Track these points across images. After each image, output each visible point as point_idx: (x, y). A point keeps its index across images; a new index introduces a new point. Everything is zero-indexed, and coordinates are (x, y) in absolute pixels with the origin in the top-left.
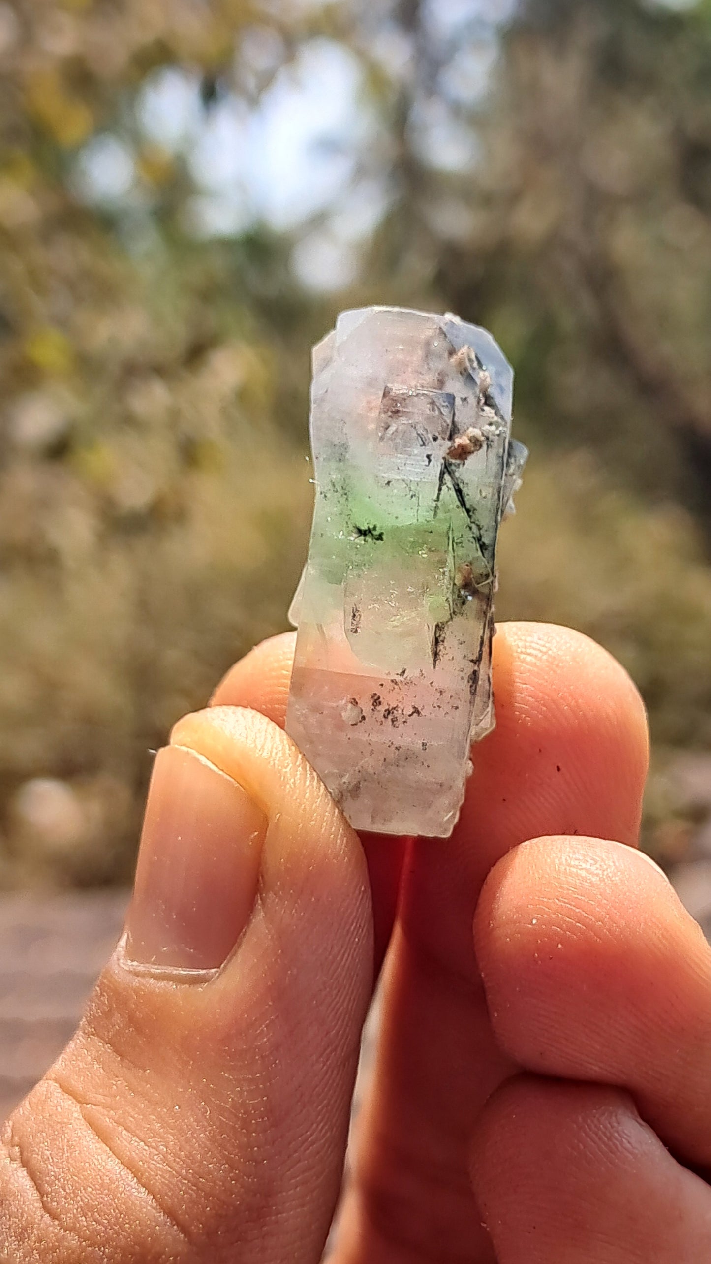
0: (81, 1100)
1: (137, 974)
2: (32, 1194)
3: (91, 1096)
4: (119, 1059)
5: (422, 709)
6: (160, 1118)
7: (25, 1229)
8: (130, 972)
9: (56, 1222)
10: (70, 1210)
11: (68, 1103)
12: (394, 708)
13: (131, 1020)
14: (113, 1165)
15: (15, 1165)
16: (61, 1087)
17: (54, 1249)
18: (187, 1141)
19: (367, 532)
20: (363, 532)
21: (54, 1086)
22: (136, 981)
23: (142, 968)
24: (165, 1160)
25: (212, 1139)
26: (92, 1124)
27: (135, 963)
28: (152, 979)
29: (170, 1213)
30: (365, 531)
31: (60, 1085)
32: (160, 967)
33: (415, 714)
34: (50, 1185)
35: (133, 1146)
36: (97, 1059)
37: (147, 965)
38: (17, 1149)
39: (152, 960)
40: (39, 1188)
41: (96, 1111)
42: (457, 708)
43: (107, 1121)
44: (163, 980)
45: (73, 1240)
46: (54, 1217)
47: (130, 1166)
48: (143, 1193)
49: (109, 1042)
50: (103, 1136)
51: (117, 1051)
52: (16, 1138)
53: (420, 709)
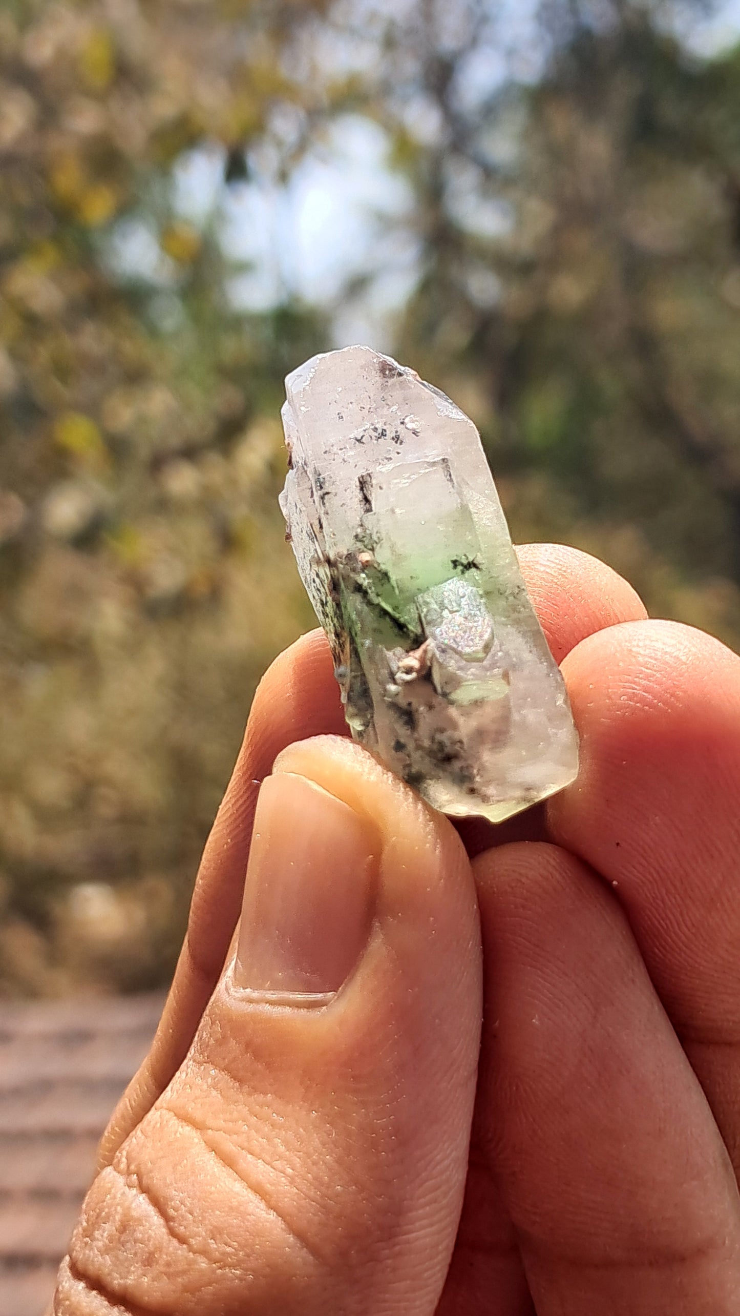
0: (198, 1126)
1: (251, 1001)
2: (156, 1220)
3: (210, 1122)
4: (238, 1084)
5: (355, 443)
6: (286, 1143)
7: (151, 1254)
8: (242, 1000)
9: (185, 1246)
10: (199, 1234)
11: (188, 1130)
12: (379, 438)
13: (248, 1045)
14: (238, 1187)
15: (134, 1191)
16: (176, 1115)
17: (184, 1272)
18: (315, 1163)
19: (468, 567)
20: (472, 566)
21: (168, 1115)
22: (251, 1008)
23: (256, 995)
24: (292, 1182)
25: (339, 1161)
26: (214, 1148)
27: (248, 990)
28: (268, 1005)
29: (300, 1235)
30: (470, 567)
31: (175, 1113)
32: (275, 992)
33: (359, 438)
34: (176, 1211)
35: (260, 1170)
36: (215, 1087)
37: (262, 991)
38: (135, 1177)
39: (267, 985)
40: (163, 1213)
41: (219, 1136)
42: (325, 452)
43: (229, 1146)
44: (280, 1005)
45: (203, 1264)
46: (182, 1240)
47: (258, 1189)
48: (272, 1216)
49: (225, 1069)
50: (228, 1161)
51: (235, 1078)
52: (133, 1167)
53: (357, 443)
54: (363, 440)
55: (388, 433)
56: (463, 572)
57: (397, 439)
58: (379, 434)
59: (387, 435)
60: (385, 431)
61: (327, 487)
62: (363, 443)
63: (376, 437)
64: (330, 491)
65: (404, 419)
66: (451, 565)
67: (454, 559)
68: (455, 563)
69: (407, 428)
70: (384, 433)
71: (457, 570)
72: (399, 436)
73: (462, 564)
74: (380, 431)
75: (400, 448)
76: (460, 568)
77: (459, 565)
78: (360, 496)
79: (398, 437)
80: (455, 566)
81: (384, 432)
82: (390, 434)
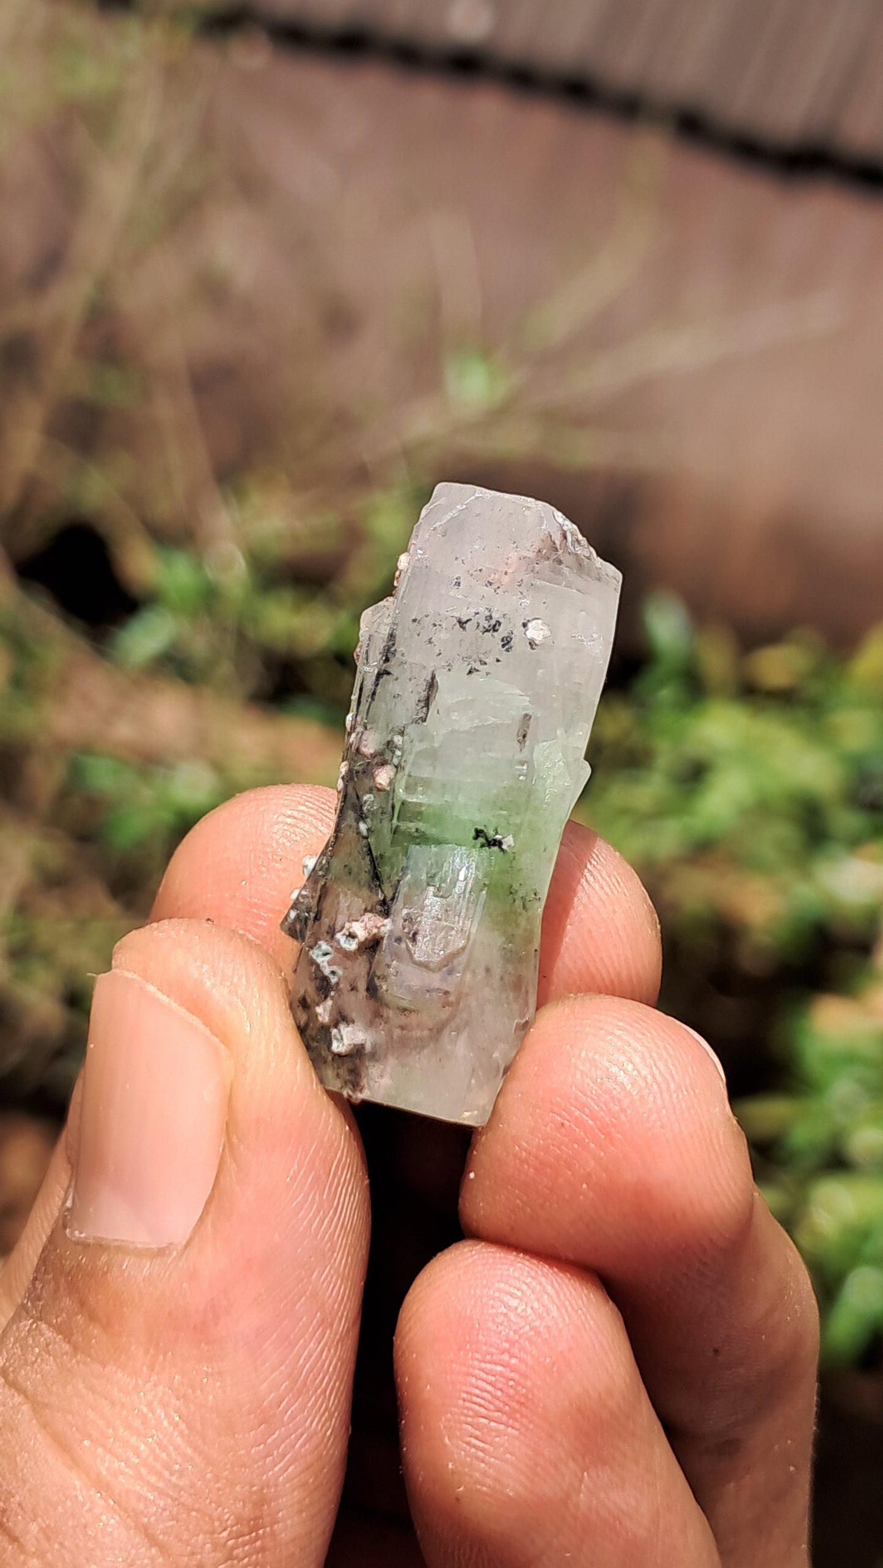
5: (455, 625)
12: (487, 630)
19: (491, 843)
20: (496, 844)
30: (494, 845)
33: (464, 620)
53: (458, 626)
54: (467, 626)
55: (501, 629)
56: (482, 846)
57: (506, 642)
58: (490, 626)
59: (499, 632)
60: (500, 625)
61: (392, 666)
62: (464, 628)
63: (484, 628)
64: (392, 672)
65: (529, 621)
66: (473, 833)
67: (480, 828)
68: (479, 833)
69: (525, 634)
70: (497, 627)
71: (477, 841)
72: (511, 639)
73: (486, 839)
74: (493, 622)
75: (504, 656)
76: (481, 840)
77: (482, 837)
78: (424, 694)
79: (509, 639)
80: (476, 837)
81: (497, 625)
82: (502, 632)
